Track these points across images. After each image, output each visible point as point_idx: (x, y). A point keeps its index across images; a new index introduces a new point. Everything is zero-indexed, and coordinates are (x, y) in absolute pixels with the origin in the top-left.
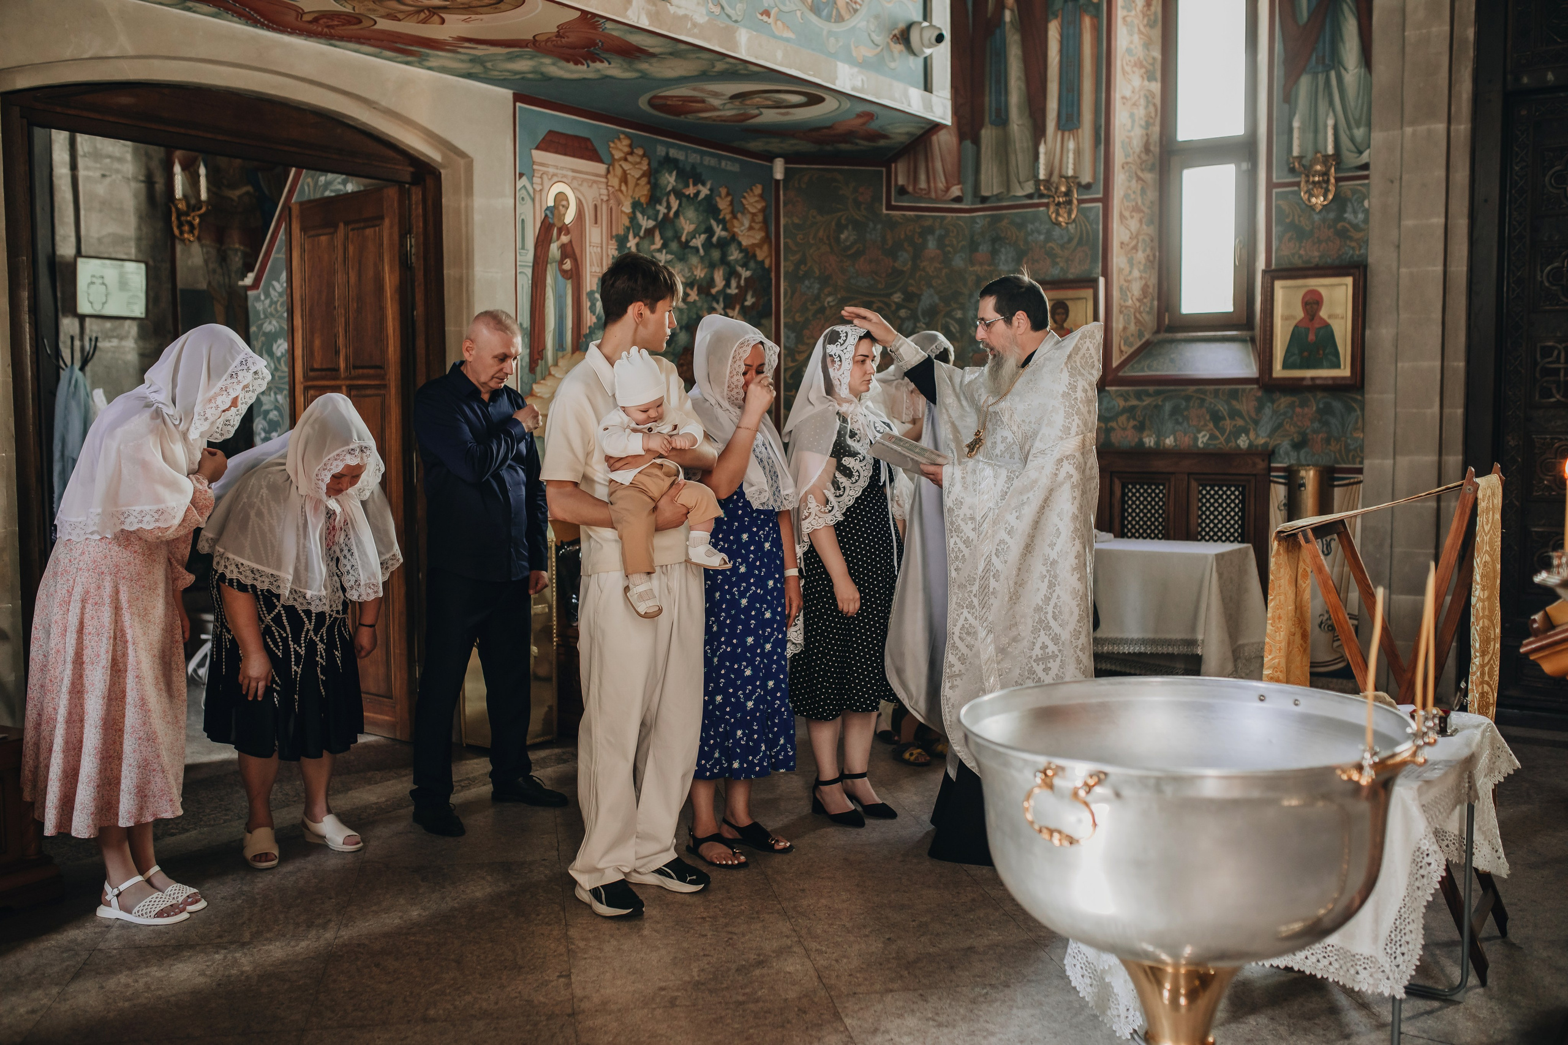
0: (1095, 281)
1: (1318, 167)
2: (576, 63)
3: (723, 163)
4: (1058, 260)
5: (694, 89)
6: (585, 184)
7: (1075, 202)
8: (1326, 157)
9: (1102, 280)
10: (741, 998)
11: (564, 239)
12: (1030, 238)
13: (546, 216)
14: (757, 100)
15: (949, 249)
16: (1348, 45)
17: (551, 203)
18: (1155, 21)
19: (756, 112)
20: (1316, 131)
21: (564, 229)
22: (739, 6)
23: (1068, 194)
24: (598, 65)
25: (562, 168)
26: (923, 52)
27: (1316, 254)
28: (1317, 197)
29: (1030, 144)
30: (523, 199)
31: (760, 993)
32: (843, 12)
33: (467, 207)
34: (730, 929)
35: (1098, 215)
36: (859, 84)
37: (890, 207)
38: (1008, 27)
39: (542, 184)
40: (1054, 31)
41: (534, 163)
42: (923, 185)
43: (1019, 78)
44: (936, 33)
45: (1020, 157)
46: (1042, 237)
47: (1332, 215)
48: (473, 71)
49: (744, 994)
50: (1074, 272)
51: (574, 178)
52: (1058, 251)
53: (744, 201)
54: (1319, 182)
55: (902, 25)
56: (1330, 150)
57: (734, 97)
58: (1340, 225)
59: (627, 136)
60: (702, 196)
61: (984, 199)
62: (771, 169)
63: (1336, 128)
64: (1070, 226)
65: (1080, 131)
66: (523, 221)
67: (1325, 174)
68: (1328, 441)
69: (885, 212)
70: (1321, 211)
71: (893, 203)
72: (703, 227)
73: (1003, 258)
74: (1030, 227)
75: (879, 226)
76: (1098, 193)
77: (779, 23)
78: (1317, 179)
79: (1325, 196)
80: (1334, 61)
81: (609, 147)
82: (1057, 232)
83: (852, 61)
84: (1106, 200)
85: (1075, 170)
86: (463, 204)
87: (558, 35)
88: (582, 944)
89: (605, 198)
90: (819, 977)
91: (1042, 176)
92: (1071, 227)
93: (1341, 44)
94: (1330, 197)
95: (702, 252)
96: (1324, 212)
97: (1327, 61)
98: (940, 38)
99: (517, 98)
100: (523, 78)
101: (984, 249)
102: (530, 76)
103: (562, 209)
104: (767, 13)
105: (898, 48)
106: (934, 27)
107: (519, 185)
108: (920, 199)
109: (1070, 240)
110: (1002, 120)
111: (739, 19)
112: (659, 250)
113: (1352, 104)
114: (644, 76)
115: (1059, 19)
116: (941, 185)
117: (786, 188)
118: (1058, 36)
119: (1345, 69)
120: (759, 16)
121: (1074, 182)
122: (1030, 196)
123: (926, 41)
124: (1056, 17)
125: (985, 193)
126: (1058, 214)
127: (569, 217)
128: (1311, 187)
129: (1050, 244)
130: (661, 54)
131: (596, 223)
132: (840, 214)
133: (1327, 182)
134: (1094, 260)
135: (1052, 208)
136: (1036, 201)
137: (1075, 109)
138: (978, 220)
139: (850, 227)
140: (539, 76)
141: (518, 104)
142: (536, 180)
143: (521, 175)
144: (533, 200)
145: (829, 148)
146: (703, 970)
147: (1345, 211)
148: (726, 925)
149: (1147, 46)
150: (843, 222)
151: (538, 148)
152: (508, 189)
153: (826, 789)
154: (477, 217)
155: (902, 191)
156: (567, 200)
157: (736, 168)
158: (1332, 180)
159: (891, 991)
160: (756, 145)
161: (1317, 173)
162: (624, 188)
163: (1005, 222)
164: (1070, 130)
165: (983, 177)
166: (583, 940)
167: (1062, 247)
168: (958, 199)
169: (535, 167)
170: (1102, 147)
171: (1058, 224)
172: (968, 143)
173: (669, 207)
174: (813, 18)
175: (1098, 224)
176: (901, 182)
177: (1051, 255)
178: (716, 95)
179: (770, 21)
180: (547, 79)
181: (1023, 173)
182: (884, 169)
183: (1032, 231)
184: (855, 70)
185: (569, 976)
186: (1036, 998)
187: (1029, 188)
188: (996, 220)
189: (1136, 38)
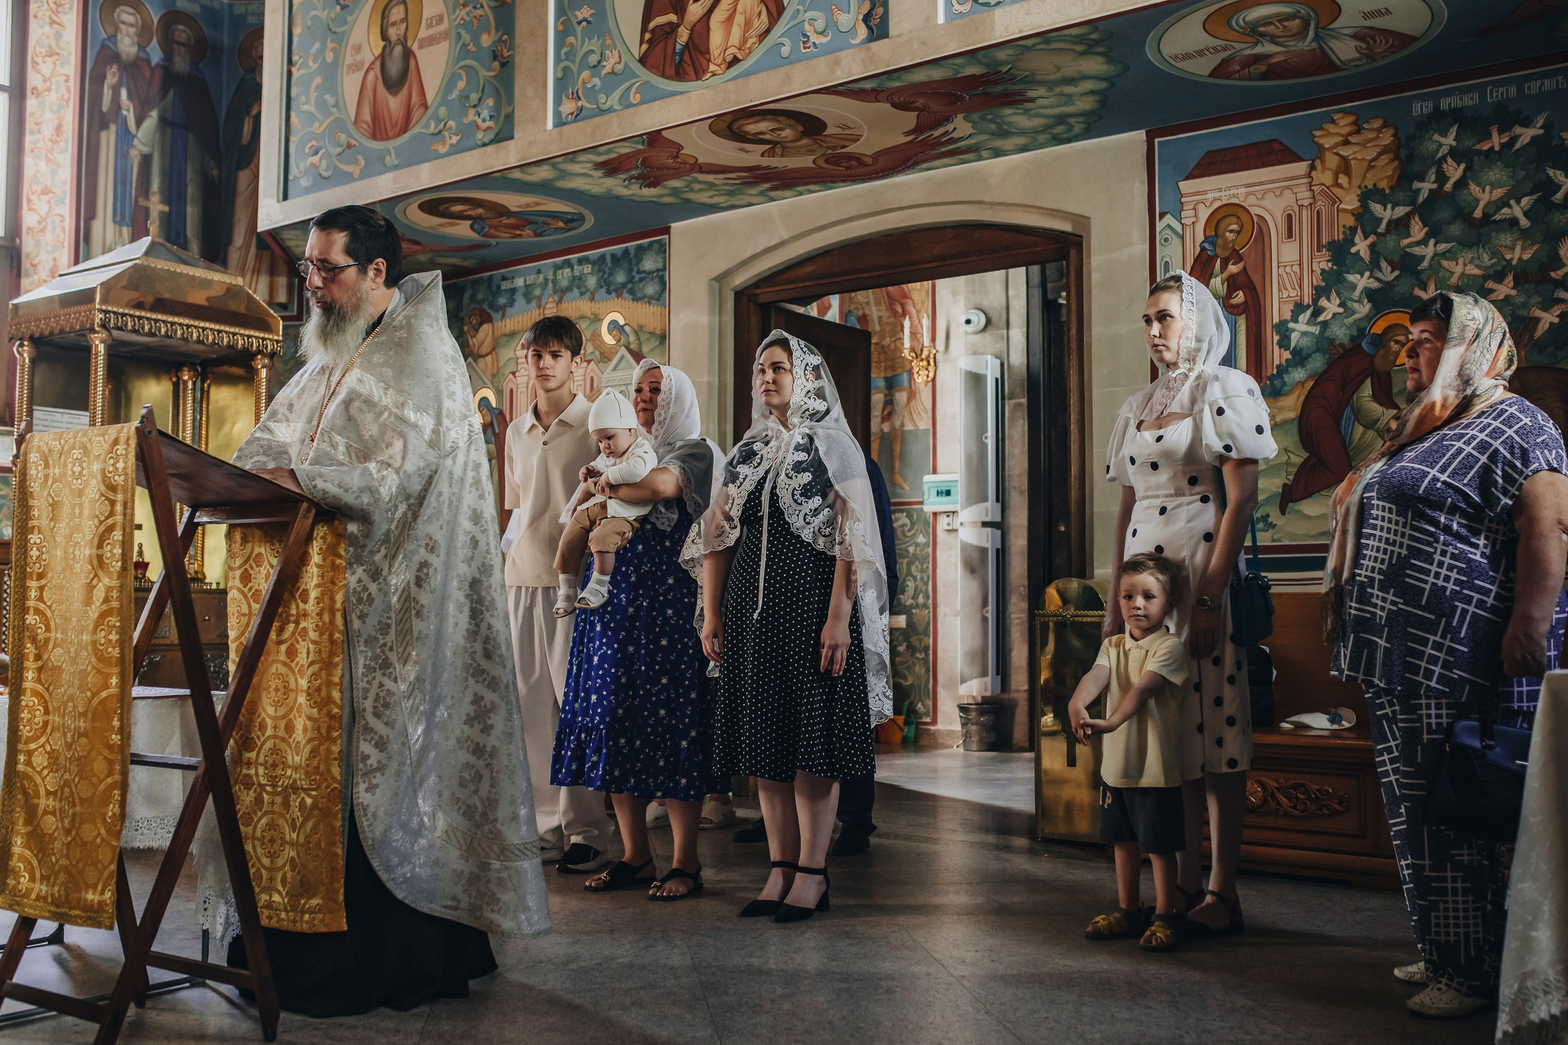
11: (1234, 268)
13: (1203, 249)
17: (1213, 233)
21: (1230, 258)
25: (1231, 187)
30: (1166, 240)
39: (1196, 216)
41: (1183, 196)
59: (1347, 112)
81: (1314, 137)
89: (1307, 202)
99: (1154, 134)
103: (1233, 235)
107: (1159, 226)
112: (1424, 242)
131: (1290, 235)
141: (1157, 140)
142: (1186, 214)
143: (1163, 215)
151: (1188, 177)
152: (1138, 236)
154: (1095, 276)
162: (1343, 180)
169: (1183, 200)
173: (1442, 178)
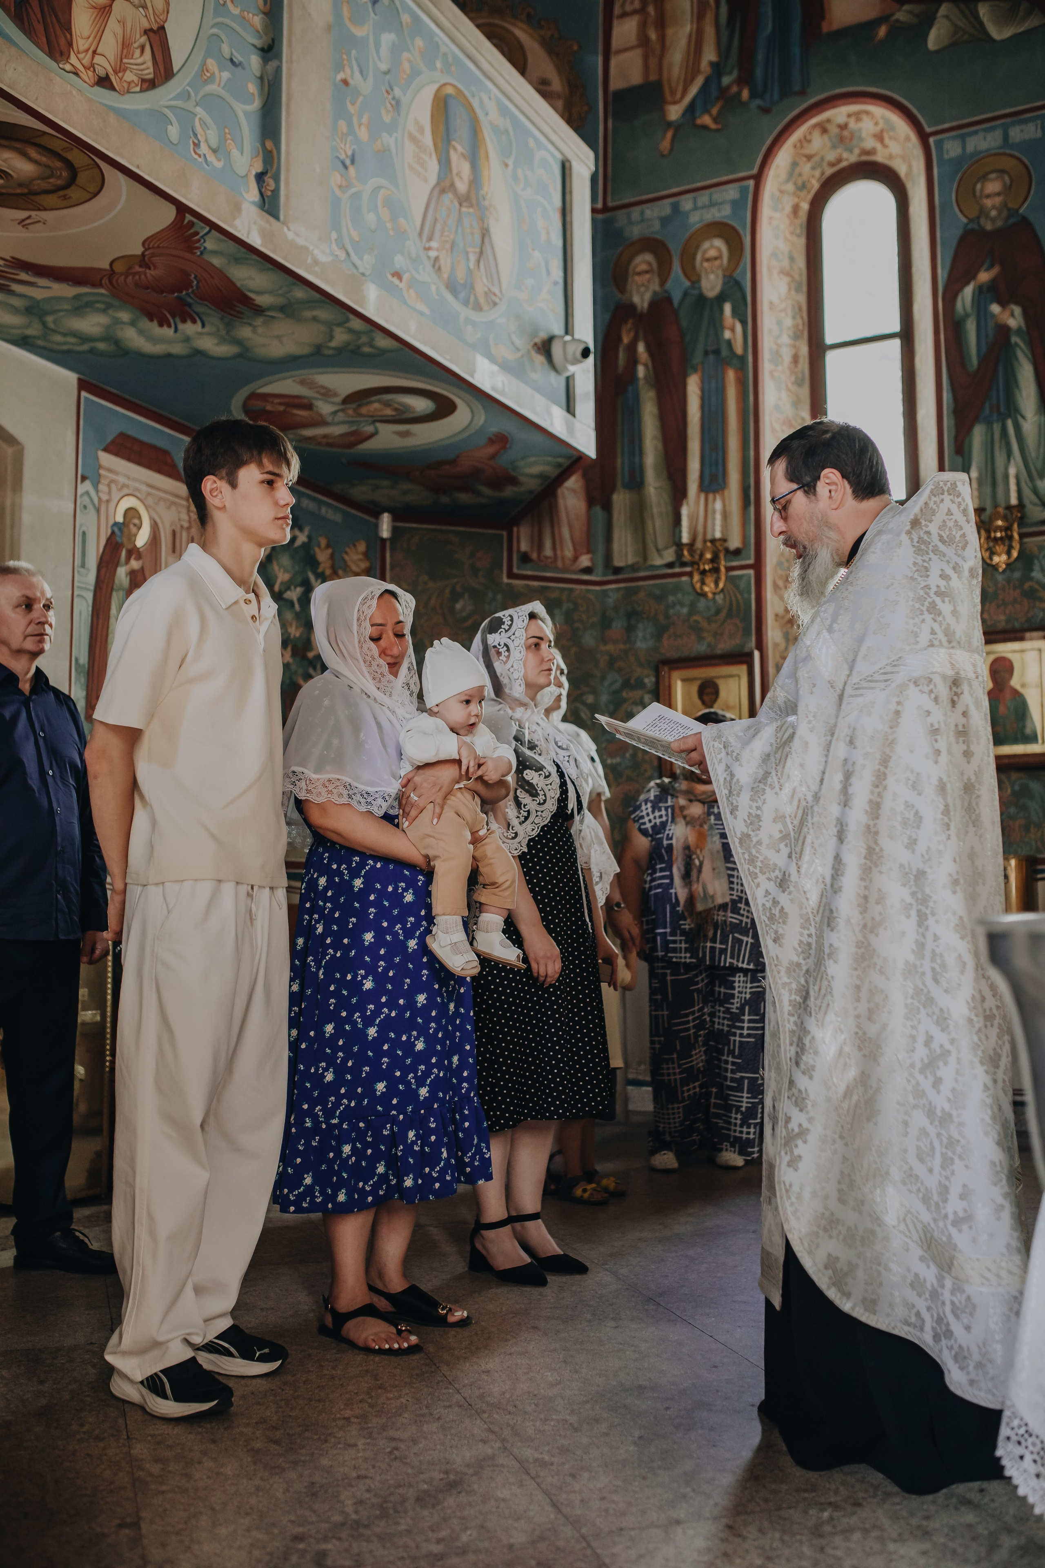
0: (751, 655)
1: (1000, 523)
2: (163, 322)
3: (324, 510)
4: (705, 634)
5: (302, 383)
6: (162, 504)
7: (723, 569)
8: (1009, 508)
9: (757, 654)
10: (436, 1549)
11: (135, 564)
12: (671, 611)
13: (113, 533)
14: (375, 407)
15: (577, 625)
16: (1024, 392)
17: (120, 519)
18: (803, 380)
19: (370, 429)
20: (994, 484)
21: (134, 552)
22: (366, 257)
23: (715, 559)
24: (189, 328)
25: (135, 480)
26: (566, 369)
27: (1002, 617)
28: (999, 555)
29: (670, 508)
30: (85, 507)
31: (464, 1538)
32: (482, 301)
33: (13, 505)
34: (391, 1433)
35: (749, 584)
36: (499, 385)
37: (511, 575)
38: (641, 383)
39: (109, 493)
40: (693, 386)
41: (100, 467)
42: (548, 552)
43: (655, 438)
44: (581, 347)
45: (658, 522)
46: (685, 610)
47: (1017, 575)
48: (30, 332)
49: (439, 1541)
50: (724, 646)
51: (149, 494)
52: (704, 624)
53: (346, 557)
54: (1001, 538)
55: (543, 335)
56: (1014, 501)
57: (347, 400)
58: (1027, 586)
60: (298, 543)
61: (617, 570)
62: (376, 527)
63: (1017, 477)
64: (717, 597)
65: (726, 492)
66: (84, 533)
67: (1008, 529)
68: (1027, 828)
69: (506, 580)
70: (1004, 571)
71: (515, 571)
72: (299, 579)
73: (640, 634)
74: (671, 598)
75: (499, 597)
76: (749, 559)
77: (412, 291)
78: (998, 535)
79: (1009, 553)
80: (1011, 410)
82: (702, 604)
83: (492, 359)
84: (758, 566)
85: (722, 532)
86: (8, 503)
87: (143, 261)
88: (156, 1469)
89: (186, 525)
90: (554, 1505)
91: (685, 538)
92: (719, 598)
93: (1017, 392)
94: (1015, 554)
95: (297, 607)
96: (1008, 572)
97: (1003, 409)
98: (585, 353)
99: (83, 385)
100: (92, 351)
101: (618, 625)
102: (101, 346)
103: (133, 529)
104: (398, 275)
105: (540, 359)
106: (579, 341)
107: (81, 489)
108: (545, 568)
109: (718, 611)
110: (636, 483)
111: (367, 273)
113: (1033, 454)
114: (245, 353)
115: (699, 373)
116: (569, 552)
117: (393, 549)
118: (698, 392)
119: (1023, 417)
120: (390, 277)
121: (719, 547)
122: (670, 565)
123: (570, 356)
124: (695, 370)
125: (618, 562)
126: (703, 583)
127: (142, 539)
128: (991, 544)
129: (695, 618)
130: (271, 308)
131: (174, 551)
132: (455, 581)
133: (1010, 538)
134: (747, 632)
135: (696, 577)
136: (677, 570)
137: (720, 468)
138: (611, 594)
139: (466, 596)
140: (112, 348)
141: (84, 394)
142: (102, 487)
143: (84, 478)
144: (98, 511)
145: (445, 499)
146: (361, 1502)
147: (1032, 570)
148: (384, 1428)
149: (796, 404)
150: (459, 589)
151: (105, 450)
152: (68, 491)
153: (490, 1234)
154: (26, 518)
155: (525, 558)
156: (140, 518)
157: (337, 518)
158: (1016, 536)
159: (678, 1522)
160: (361, 492)
161: (999, 528)
163: (642, 595)
164: (715, 492)
165: (616, 546)
166: (157, 1461)
167: (709, 620)
168: (588, 570)
169: (102, 472)
170: (752, 509)
171: (704, 595)
172: (598, 510)
174: (450, 298)
175: (750, 593)
176: (524, 547)
177: (697, 629)
178: (327, 393)
179: (402, 285)
180: (122, 351)
181: (662, 539)
182: (505, 533)
183: (674, 604)
184: (495, 368)
185: (136, 1525)
186: (914, 1522)
187: (669, 556)
188: (630, 593)
189: (784, 395)
